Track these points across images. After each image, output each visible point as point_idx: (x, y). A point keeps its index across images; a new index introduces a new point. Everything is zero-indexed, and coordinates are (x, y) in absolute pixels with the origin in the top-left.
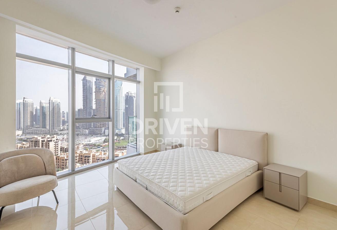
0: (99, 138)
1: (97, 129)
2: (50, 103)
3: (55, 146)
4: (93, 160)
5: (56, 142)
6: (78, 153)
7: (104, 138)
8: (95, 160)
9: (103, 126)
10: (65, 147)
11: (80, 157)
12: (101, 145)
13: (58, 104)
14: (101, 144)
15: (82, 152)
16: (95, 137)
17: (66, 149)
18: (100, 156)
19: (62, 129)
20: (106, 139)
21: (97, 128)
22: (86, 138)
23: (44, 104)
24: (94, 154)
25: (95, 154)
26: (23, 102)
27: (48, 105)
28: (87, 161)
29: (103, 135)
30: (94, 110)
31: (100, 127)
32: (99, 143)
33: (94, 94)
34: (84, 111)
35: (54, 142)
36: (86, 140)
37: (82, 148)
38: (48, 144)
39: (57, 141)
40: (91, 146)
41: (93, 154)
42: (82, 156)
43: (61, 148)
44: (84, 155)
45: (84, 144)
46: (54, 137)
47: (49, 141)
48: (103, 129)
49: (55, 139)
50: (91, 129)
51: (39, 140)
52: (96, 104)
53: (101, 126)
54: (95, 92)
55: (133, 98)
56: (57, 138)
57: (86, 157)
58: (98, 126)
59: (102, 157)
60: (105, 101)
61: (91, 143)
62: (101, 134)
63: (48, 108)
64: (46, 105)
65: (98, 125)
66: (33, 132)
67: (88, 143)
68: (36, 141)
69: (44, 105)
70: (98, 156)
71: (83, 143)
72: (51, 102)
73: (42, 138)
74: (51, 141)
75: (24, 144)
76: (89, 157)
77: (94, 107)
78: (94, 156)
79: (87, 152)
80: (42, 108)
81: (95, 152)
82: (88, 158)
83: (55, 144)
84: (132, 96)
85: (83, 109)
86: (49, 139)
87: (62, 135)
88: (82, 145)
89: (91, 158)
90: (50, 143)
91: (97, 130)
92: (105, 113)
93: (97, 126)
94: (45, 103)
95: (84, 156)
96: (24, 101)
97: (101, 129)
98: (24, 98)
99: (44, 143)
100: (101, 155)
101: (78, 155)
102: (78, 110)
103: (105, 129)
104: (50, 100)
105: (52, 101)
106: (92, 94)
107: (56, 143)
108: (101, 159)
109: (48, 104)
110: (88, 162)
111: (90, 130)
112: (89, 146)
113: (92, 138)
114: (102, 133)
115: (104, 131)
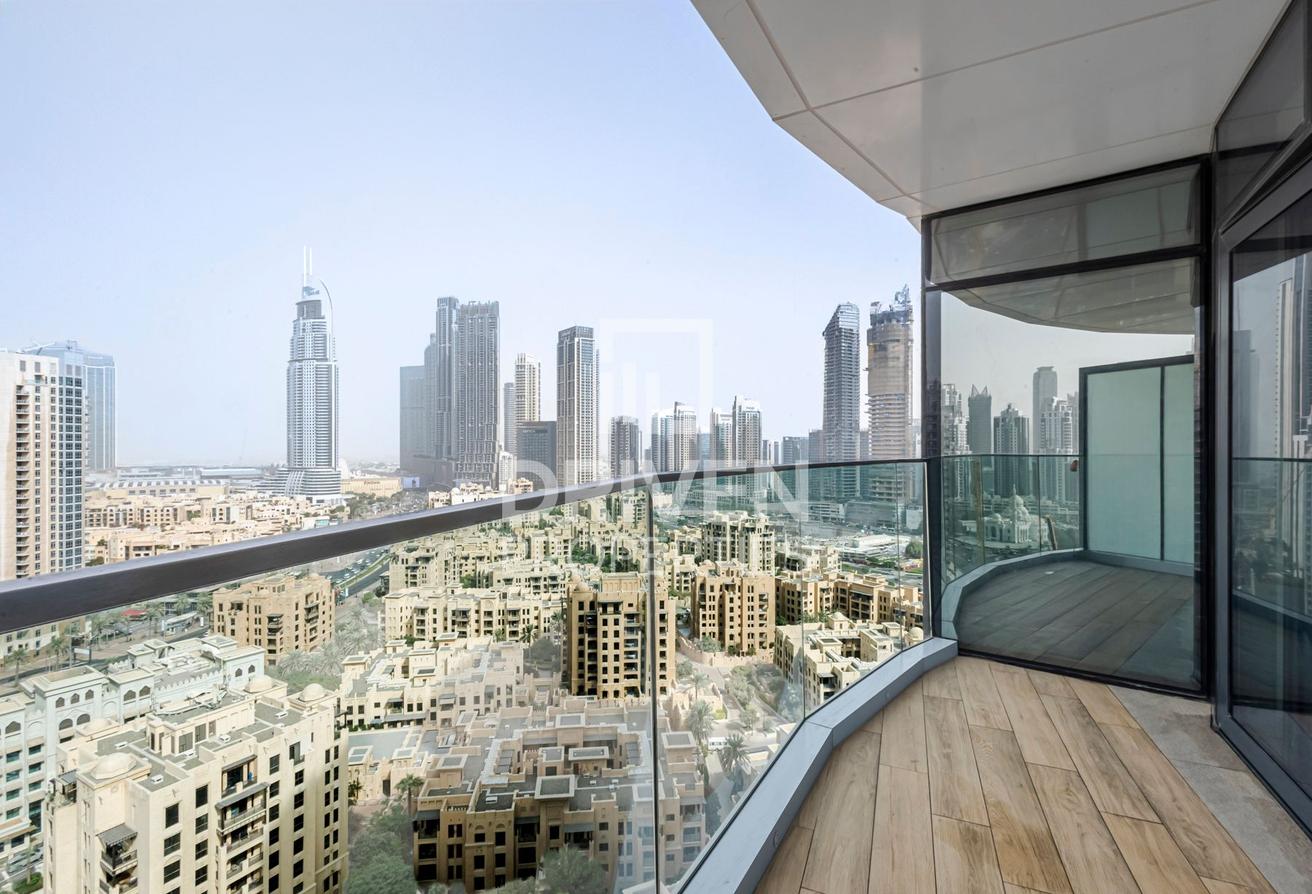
0: (885, 539)
1: (875, 503)
2: (734, 413)
3: (761, 546)
4: (883, 612)
5: (765, 535)
6: (832, 581)
7: (902, 540)
8: (887, 613)
9: (897, 495)
10: (787, 555)
11: (840, 595)
12: (897, 564)
13: (755, 418)
14: (894, 560)
15: (843, 578)
16: (869, 534)
17: (789, 560)
18: (906, 603)
20: (912, 544)
21: (874, 499)
22: (839, 534)
23: (720, 418)
24: (884, 593)
25: (889, 594)
26: (673, 414)
27: (731, 422)
28: (860, 611)
29: (898, 527)
30: (864, 434)
31: (885, 497)
32: (886, 556)
33: (864, 376)
34: (830, 439)
35: (760, 534)
36: (842, 540)
37: (837, 565)
38: (747, 538)
39: (768, 533)
40: (861, 563)
41: (880, 592)
42: (843, 591)
43: (776, 557)
44: (850, 588)
46: (759, 520)
47: (748, 530)
48: (899, 507)
49: (761, 525)
50: (853, 501)
51: (725, 523)
52: (872, 411)
53: (890, 494)
54: (867, 369)
56: (767, 524)
57: (858, 596)
58: (880, 494)
59: (913, 608)
60: (904, 399)
61: (859, 550)
62: (889, 525)
63: (731, 430)
64: (726, 422)
65: (877, 490)
66: (697, 500)
67: (852, 550)
68: (718, 527)
69: (720, 422)
70: (900, 600)
72: (737, 411)
73: (731, 519)
74: (753, 530)
75: (685, 533)
76: (870, 598)
77: (864, 422)
78: (884, 598)
79: (860, 582)
80: (717, 429)
81: (886, 587)
82: (866, 603)
83: (761, 539)
85: (825, 432)
86: (747, 525)
88: (836, 557)
89: (874, 604)
90: (751, 535)
91: (874, 506)
92: (904, 445)
93: (874, 493)
94: (722, 416)
95: (850, 593)
96: (675, 411)
97: (890, 504)
98: (676, 404)
99: (737, 534)
100: (911, 600)
101: (832, 585)
102: (810, 434)
103: (906, 507)
104: (734, 407)
105: (740, 407)
106: (857, 376)
107: (766, 539)
108: (912, 615)
109: (731, 419)
110: (866, 617)
111: (851, 505)
112: (855, 562)
113: (859, 533)
114: (895, 519)
115: (904, 515)
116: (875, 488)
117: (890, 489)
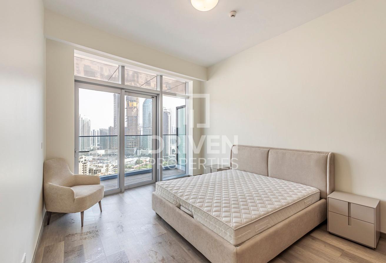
0: (130, 159)
1: (128, 149)
3: (83, 167)
5: (84, 163)
7: (135, 159)
9: (135, 146)
10: (94, 169)
12: (133, 167)
13: (88, 122)
14: (132, 165)
16: (126, 158)
17: (95, 170)
19: (92, 149)
20: (137, 160)
21: (128, 148)
29: (135, 155)
30: (125, 128)
31: (131, 147)
32: (130, 165)
34: (114, 129)
35: (82, 163)
37: (112, 170)
39: (86, 162)
43: (90, 170)
45: (114, 166)
46: (82, 158)
48: (135, 149)
49: (83, 160)
52: (128, 121)
53: (133, 146)
54: (126, 108)
55: (167, 114)
56: (85, 159)
58: (130, 146)
60: (137, 118)
62: (132, 155)
65: (129, 145)
71: (114, 164)
72: (81, 120)
74: (79, 162)
77: (126, 124)
84: (166, 112)
85: (114, 127)
87: (92, 155)
88: (112, 167)
91: (128, 150)
92: (137, 131)
93: (128, 146)
97: (133, 149)
102: (109, 128)
103: (137, 149)
105: (82, 118)
107: (85, 165)
114: (134, 153)
115: (137, 152)
116: (128, 144)
117: (133, 144)
